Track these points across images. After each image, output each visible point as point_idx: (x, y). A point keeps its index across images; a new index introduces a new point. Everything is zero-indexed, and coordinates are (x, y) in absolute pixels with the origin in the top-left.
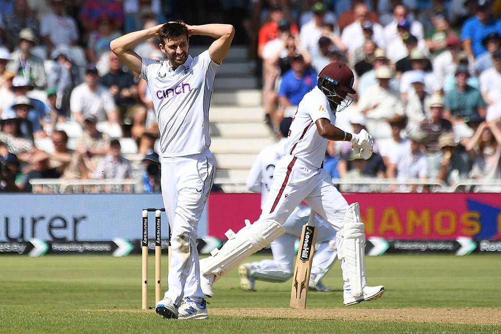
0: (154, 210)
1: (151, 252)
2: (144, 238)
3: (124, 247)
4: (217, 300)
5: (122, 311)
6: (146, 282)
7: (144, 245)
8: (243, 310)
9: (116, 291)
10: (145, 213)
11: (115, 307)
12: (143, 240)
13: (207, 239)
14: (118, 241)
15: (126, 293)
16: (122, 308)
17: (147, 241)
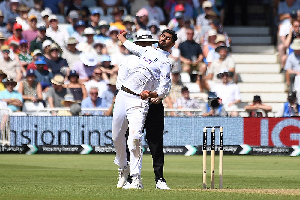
0: (211, 127)
1: (209, 153)
2: (204, 144)
3: (192, 150)
4: (249, 184)
5: (190, 190)
6: (205, 172)
7: (205, 149)
8: (265, 190)
9: (187, 177)
10: (205, 129)
11: (185, 187)
12: (204, 146)
13: (243, 146)
14: (187, 147)
15: (192, 179)
16: (190, 188)
17: (206, 146)
